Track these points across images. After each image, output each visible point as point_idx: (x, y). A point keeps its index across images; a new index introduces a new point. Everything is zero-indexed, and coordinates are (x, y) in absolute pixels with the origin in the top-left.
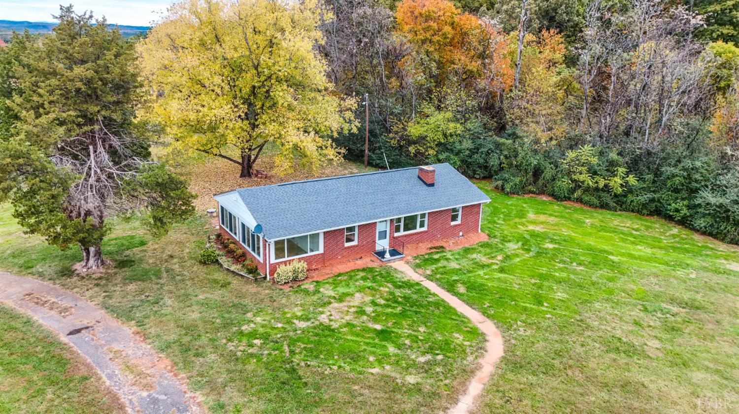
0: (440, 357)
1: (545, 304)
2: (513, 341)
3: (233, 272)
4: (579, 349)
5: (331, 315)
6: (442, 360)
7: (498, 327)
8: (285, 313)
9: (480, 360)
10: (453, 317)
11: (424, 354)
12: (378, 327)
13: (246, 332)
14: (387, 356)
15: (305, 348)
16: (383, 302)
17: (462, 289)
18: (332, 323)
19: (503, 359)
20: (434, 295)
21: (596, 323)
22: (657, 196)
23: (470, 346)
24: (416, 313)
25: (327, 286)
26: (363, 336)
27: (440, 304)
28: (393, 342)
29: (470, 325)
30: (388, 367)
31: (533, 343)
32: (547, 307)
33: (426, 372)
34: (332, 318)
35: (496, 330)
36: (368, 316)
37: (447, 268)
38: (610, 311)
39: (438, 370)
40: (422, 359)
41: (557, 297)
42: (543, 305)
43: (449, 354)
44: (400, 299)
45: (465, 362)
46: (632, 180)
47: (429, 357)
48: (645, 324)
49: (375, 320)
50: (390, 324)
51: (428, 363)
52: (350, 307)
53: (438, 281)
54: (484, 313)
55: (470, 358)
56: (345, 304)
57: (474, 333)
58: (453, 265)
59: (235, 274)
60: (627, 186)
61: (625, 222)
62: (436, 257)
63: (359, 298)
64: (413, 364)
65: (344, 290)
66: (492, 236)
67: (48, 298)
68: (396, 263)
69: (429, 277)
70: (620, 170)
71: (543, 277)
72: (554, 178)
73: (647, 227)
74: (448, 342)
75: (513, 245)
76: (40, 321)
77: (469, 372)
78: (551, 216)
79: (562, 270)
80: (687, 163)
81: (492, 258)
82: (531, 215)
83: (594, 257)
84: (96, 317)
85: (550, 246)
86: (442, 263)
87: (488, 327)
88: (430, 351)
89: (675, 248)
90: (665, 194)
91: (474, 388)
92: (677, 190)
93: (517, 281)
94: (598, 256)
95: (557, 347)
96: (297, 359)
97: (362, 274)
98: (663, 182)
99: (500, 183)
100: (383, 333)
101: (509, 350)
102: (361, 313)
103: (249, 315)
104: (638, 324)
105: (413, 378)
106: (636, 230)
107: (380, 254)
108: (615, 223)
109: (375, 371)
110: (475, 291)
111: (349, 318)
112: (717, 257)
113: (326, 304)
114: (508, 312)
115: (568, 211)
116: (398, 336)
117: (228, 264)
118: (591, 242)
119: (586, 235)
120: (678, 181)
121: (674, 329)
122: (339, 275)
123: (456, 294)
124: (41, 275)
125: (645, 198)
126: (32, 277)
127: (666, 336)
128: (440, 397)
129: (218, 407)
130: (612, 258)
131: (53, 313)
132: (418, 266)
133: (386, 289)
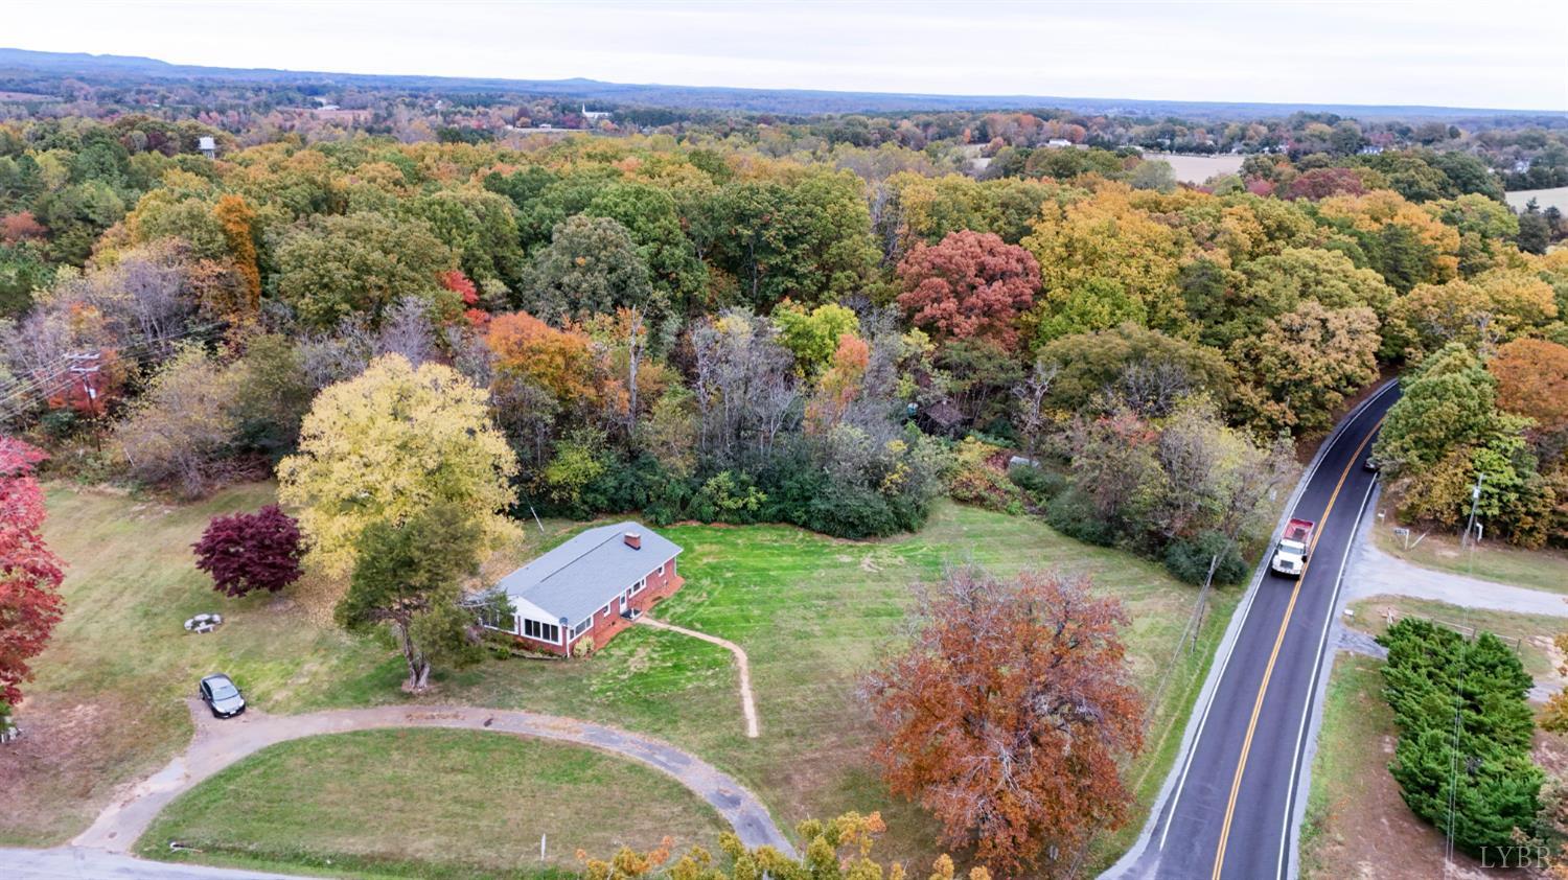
0: (717, 669)
2: (748, 649)
4: (783, 643)
5: (636, 667)
6: (720, 671)
7: (734, 644)
8: (606, 674)
9: (738, 664)
10: (707, 646)
11: (707, 670)
12: (669, 664)
13: (596, 691)
14: (689, 677)
15: (640, 688)
16: (659, 649)
17: (698, 626)
18: (642, 671)
19: (750, 660)
20: (685, 635)
21: (784, 625)
22: (782, 506)
23: (728, 659)
24: (684, 649)
25: (613, 649)
26: (665, 672)
27: (693, 639)
28: (686, 670)
29: (720, 647)
30: (695, 683)
31: (758, 647)
32: (753, 622)
33: (716, 678)
34: (638, 667)
36: (658, 660)
37: (678, 614)
38: (787, 614)
39: (721, 676)
40: (709, 673)
41: (755, 615)
42: (750, 622)
43: (721, 667)
44: (668, 644)
45: (731, 668)
46: (763, 497)
47: (711, 671)
48: (808, 617)
49: (664, 661)
50: (675, 661)
51: (713, 674)
52: (642, 658)
53: (679, 624)
54: (721, 638)
55: (733, 665)
56: (637, 657)
57: (725, 651)
58: (679, 610)
59: (541, 659)
60: (759, 502)
61: (765, 535)
62: (663, 606)
63: (642, 652)
64: (707, 677)
65: (627, 649)
66: (685, 577)
67: (429, 714)
68: (642, 619)
69: (671, 623)
70: (752, 489)
71: (739, 602)
72: (700, 505)
73: (782, 536)
74: (715, 660)
75: (706, 582)
76: (452, 726)
77: (737, 672)
78: (711, 543)
79: (747, 593)
80: (798, 476)
81: (700, 596)
82: (697, 547)
83: (761, 576)
84: (485, 713)
85: (729, 575)
86: (671, 611)
87: (729, 645)
88: (709, 668)
89: (806, 552)
90: (787, 504)
91: (745, 678)
92: (795, 500)
93: (727, 610)
94: (762, 574)
95: (771, 645)
96: (642, 695)
97: (627, 635)
98: (785, 494)
99: (653, 517)
100: (675, 666)
101: (749, 654)
102: (652, 659)
103: (585, 681)
104: (804, 618)
105: (712, 684)
106: (776, 541)
107: (627, 615)
108: (759, 538)
109: (690, 686)
110: (708, 625)
111: (648, 665)
112: (833, 553)
113: (625, 661)
114: (735, 633)
115: (720, 534)
116: (686, 665)
117: (527, 654)
118: (751, 562)
119: (746, 556)
120: (795, 492)
121: (824, 616)
122: (612, 640)
123: (697, 630)
124: (390, 704)
125: (774, 509)
126: (386, 707)
127: (821, 622)
128: (732, 687)
129: (628, 728)
130: (771, 573)
131: (450, 720)
132: (657, 618)
133: (652, 639)
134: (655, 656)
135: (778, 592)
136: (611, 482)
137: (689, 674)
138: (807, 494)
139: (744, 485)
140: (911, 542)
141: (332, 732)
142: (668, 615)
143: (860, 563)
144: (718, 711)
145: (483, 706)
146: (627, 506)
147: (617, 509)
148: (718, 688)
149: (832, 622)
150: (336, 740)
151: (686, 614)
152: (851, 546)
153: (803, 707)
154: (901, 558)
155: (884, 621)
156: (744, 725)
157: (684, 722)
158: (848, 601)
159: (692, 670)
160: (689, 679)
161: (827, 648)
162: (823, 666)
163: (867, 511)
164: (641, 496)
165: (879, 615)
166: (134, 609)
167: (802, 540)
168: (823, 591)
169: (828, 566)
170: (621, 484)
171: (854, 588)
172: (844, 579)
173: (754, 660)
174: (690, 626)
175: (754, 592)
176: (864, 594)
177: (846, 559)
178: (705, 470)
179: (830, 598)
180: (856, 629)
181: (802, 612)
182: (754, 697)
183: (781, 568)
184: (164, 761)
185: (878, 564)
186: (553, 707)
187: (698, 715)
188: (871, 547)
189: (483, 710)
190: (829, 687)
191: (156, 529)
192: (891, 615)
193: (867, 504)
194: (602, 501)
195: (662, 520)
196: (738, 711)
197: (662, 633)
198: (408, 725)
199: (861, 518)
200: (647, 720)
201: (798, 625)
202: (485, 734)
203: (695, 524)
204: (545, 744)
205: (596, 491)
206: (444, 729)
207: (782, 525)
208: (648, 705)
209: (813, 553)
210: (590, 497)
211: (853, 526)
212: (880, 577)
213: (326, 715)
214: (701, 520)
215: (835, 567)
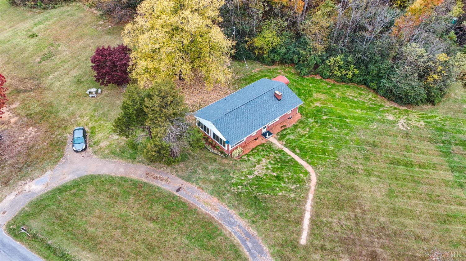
0: (298, 185)
1: (327, 154)
2: (319, 174)
3: (215, 153)
4: (339, 174)
5: (258, 171)
6: (299, 187)
7: (313, 169)
8: (242, 172)
9: (310, 185)
10: (298, 166)
11: (293, 184)
12: (275, 174)
13: (234, 183)
14: (282, 187)
15: (256, 187)
16: (273, 162)
17: (298, 151)
18: (260, 175)
19: (317, 183)
20: (290, 156)
21: (343, 160)
22: (365, 78)
23: (306, 179)
24: (286, 166)
25: (251, 156)
26: (271, 180)
27: (292, 160)
28: (282, 181)
29: (304, 169)
30: (284, 192)
31: (325, 174)
32: (327, 155)
33: (295, 192)
34: (259, 172)
35: (312, 170)
36: (270, 170)
37: (290, 139)
38: (347, 153)
39: (299, 191)
40: (293, 187)
41: (330, 149)
42: (326, 155)
43: (301, 184)
44: (279, 160)
45: (306, 186)
46: (356, 72)
47: (295, 186)
48: (358, 158)
49: (273, 171)
50: (278, 173)
51: (295, 188)
52: (263, 166)
53: (288, 147)
54: (307, 162)
55: (307, 184)
56: (261, 165)
57: (306, 173)
58: (292, 137)
59: (216, 154)
60: (354, 74)
61: (352, 93)
62: (284, 133)
63: (264, 162)
64: (291, 190)
65: (258, 158)
66: (302, 114)
67: (156, 175)
68: (272, 139)
69: (285, 145)
70: (352, 66)
71: (324, 138)
72: (324, 69)
73: (360, 94)
74: (299, 178)
75: (311, 120)
76: (163, 187)
77: (307, 190)
78: (323, 93)
79: (330, 132)
80: (379, 64)
81: (305, 130)
82: (314, 94)
83: (341, 121)
84: (179, 182)
85: (325, 117)
86: (288, 137)
87: (309, 169)
88: (294, 183)
89: (370, 108)
90: (369, 78)
91: (311, 196)
92: (373, 76)
93: (316, 143)
94: (342, 121)
95: (332, 174)
96: (255, 192)
97: (261, 148)
98: (369, 72)
99: (299, 71)
100: (277, 177)
101: (318, 179)
102: (267, 168)
103: (231, 175)
104: (356, 158)
105: (292, 196)
106: (356, 98)
107: (264, 135)
108: (348, 94)
109: (280, 194)
110: (303, 152)
111: (264, 171)
112: (384, 111)
113: (255, 166)
114: (315, 161)
115: (329, 86)
116: (283, 178)
117: (211, 150)
118: (339, 111)
119: (337, 105)
120: (375, 72)
121: (367, 158)
122: (253, 149)
123: (296, 154)
124: (143, 163)
125: (361, 78)
126: (141, 164)
127: (365, 162)
128: (301, 202)
129: (241, 214)
130: (347, 120)
131: (164, 182)
132: (279, 140)
133: (272, 155)
134: (270, 166)
135: (347, 135)
136: (283, 50)
137: (283, 185)
138: (381, 75)
139: (348, 63)
140: (431, 112)
141: (112, 175)
142: (285, 140)
143: (398, 122)
144: (290, 217)
145: (181, 177)
146: (288, 62)
147: (284, 62)
148: (294, 199)
149: (371, 164)
150: (112, 180)
151: (294, 140)
152: (396, 109)
153: (336, 229)
154: (422, 123)
155: (401, 169)
156: (299, 233)
157: (269, 219)
158: (384, 150)
159: (284, 182)
160: (281, 189)
161: (361, 183)
162: (356, 197)
163: (412, 93)
164: (296, 59)
165: (399, 163)
166: (75, 77)
167: (371, 99)
168: (371, 140)
169: (380, 121)
170: (288, 51)
171: (389, 140)
172: (386, 133)
173: (320, 184)
174: (293, 149)
175: (335, 133)
176: (395, 146)
177: (390, 117)
178: (331, 52)
179: (374, 146)
180: (383, 173)
181: (355, 152)
182: (311, 212)
183: (354, 118)
184: (43, 171)
185: (408, 125)
186: (211, 186)
187: (279, 217)
188: (407, 111)
189: (180, 179)
190: (356, 216)
191: (102, 35)
192: (406, 165)
193: (413, 88)
194: (277, 57)
195: (303, 73)
196: (299, 221)
197: (280, 151)
198: (144, 180)
199: (407, 95)
200: (252, 212)
201: (350, 162)
202: (174, 197)
203: (318, 78)
204: (198, 214)
205: (275, 52)
206: (158, 188)
207: (363, 87)
208: (256, 202)
209: (374, 109)
210: (272, 55)
211: (401, 98)
212: (407, 135)
213: (115, 162)
214: (322, 76)
215: (383, 122)
